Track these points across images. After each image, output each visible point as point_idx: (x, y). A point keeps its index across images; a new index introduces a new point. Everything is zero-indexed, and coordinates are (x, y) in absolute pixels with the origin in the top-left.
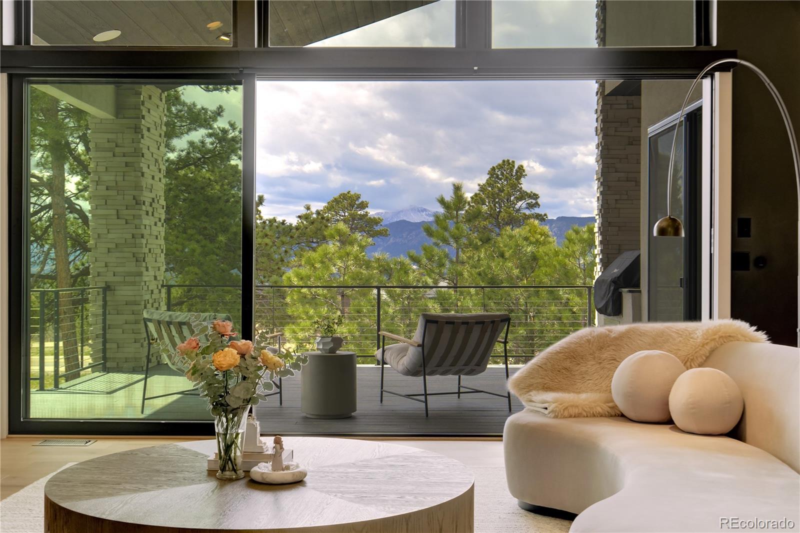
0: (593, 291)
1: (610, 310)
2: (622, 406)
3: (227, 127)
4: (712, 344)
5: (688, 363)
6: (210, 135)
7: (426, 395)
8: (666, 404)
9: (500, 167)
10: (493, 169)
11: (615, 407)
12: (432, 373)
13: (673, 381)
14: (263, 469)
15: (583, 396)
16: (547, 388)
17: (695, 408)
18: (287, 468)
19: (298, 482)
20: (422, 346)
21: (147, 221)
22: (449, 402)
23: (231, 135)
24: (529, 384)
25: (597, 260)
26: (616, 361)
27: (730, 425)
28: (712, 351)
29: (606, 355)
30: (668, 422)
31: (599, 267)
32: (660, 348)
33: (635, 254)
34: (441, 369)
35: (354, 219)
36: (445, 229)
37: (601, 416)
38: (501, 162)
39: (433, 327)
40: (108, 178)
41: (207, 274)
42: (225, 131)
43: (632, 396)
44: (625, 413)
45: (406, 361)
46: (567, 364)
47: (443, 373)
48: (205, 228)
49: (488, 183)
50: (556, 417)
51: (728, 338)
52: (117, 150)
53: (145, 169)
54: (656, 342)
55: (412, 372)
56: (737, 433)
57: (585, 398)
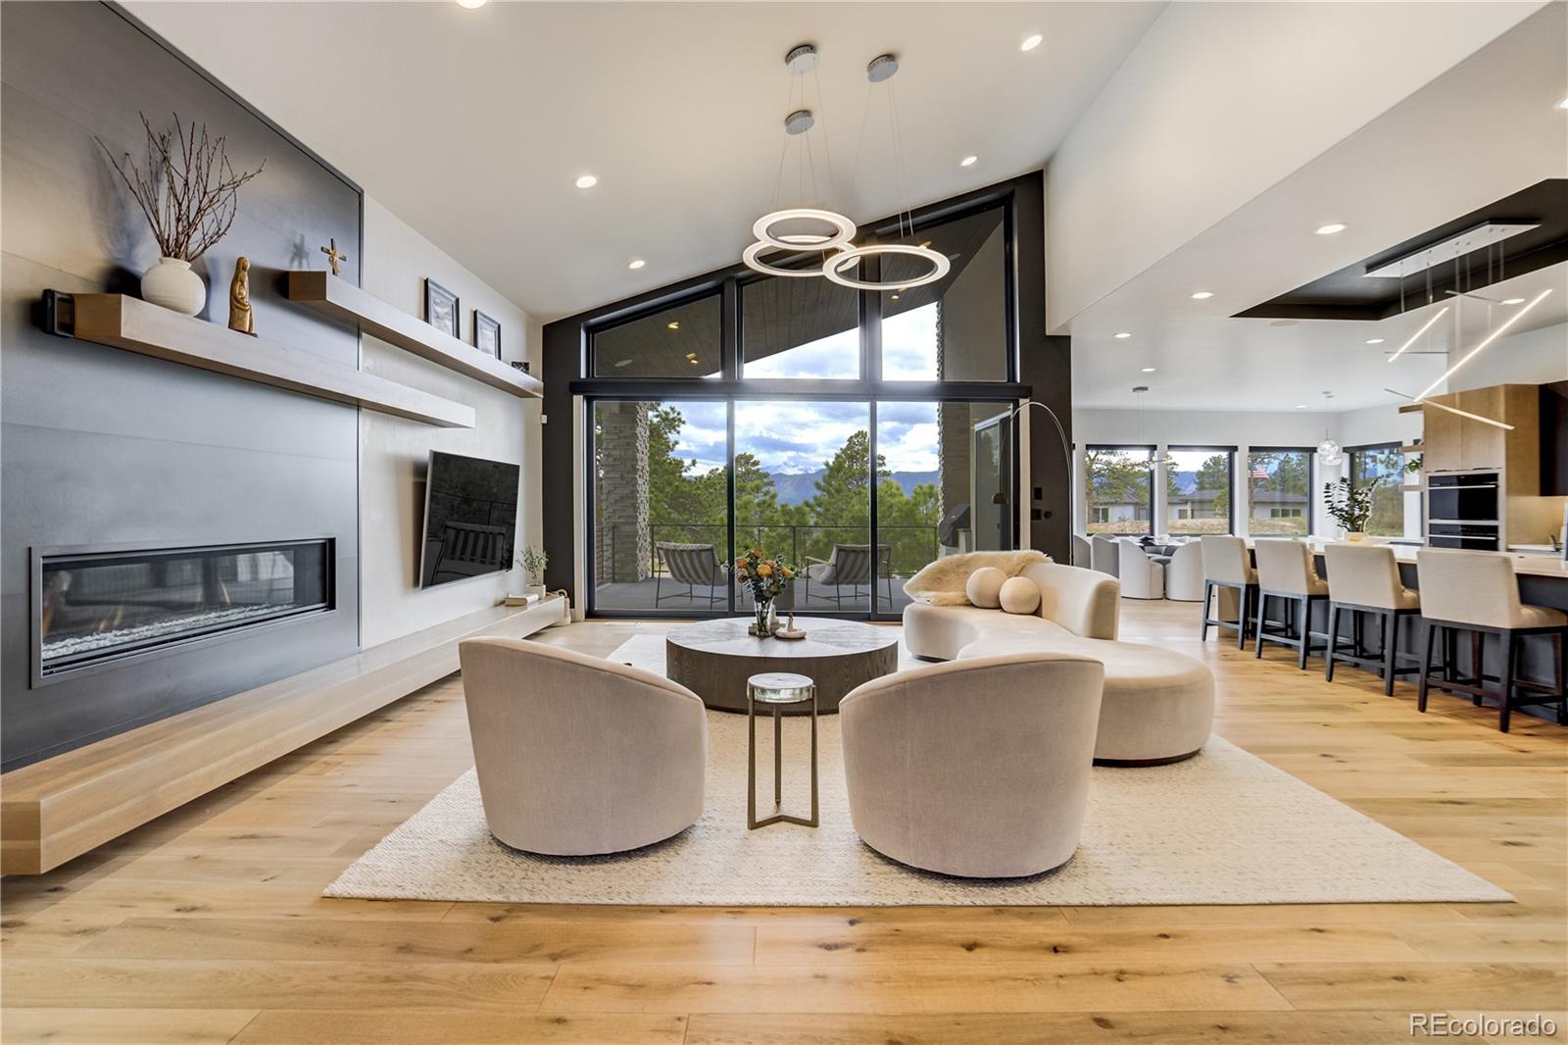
0: (938, 530)
1: (950, 542)
2: (973, 600)
3: (669, 410)
4: (1023, 564)
5: (1009, 575)
6: (657, 416)
7: (839, 597)
8: (998, 598)
9: (856, 436)
10: (851, 437)
11: (968, 600)
12: (842, 583)
13: (1001, 585)
14: (782, 631)
15: (950, 594)
16: (928, 590)
17: (1014, 600)
18: (796, 630)
19: (802, 638)
20: (835, 566)
21: (640, 481)
22: (850, 602)
23: (671, 416)
24: (916, 589)
25: (940, 509)
26: (967, 574)
27: (1033, 608)
28: (1023, 568)
29: (961, 570)
30: (999, 607)
31: (941, 513)
32: (993, 566)
33: (965, 507)
34: (846, 581)
35: (749, 473)
36: (831, 485)
37: (960, 605)
38: (857, 432)
39: (842, 554)
40: (616, 453)
41: (658, 515)
42: (667, 413)
43: (979, 594)
44: (975, 603)
45: (824, 575)
46: (939, 575)
47: (847, 584)
48: (656, 483)
49: (848, 448)
50: (935, 606)
51: (1032, 560)
52: (621, 435)
53: (639, 448)
54: (990, 563)
55: (828, 582)
56: (1037, 613)
57: (952, 595)
